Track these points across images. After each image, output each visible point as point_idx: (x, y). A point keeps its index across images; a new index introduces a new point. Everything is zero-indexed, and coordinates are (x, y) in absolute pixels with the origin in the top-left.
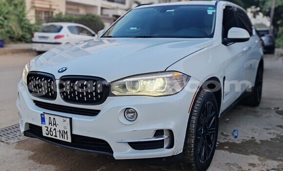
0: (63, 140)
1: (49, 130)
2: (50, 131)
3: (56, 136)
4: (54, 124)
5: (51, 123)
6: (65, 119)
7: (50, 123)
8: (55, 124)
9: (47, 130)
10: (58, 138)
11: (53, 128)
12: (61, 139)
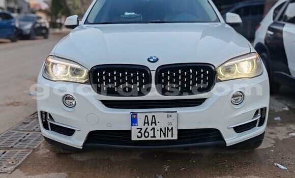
0: (166, 138)
1: (143, 132)
2: (145, 132)
3: (154, 137)
4: (152, 123)
5: (148, 123)
6: (170, 114)
7: (145, 123)
8: (155, 123)
9: (139, 132)
10: (158, 138)
11: (150, 127)
12: (163, 138)
